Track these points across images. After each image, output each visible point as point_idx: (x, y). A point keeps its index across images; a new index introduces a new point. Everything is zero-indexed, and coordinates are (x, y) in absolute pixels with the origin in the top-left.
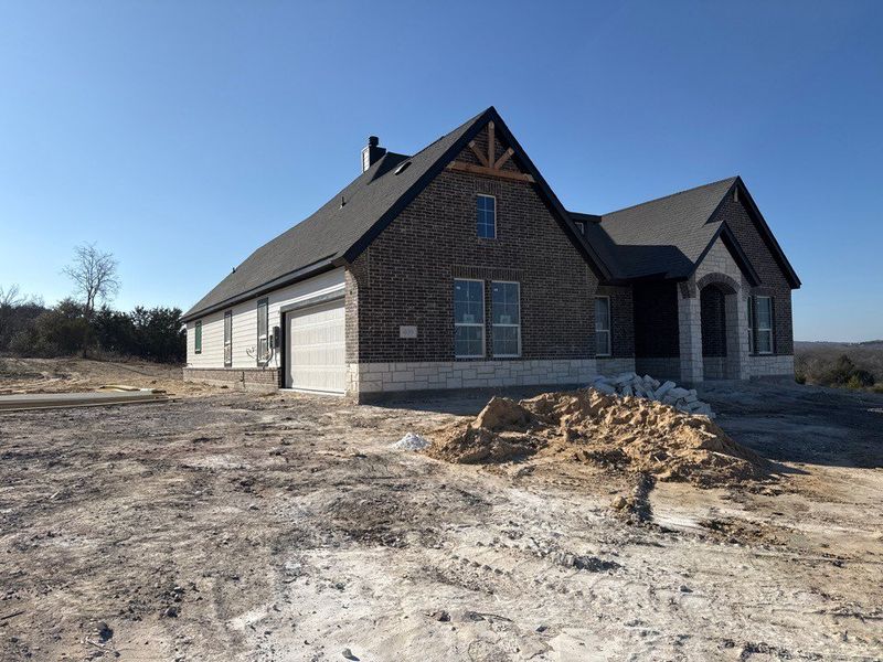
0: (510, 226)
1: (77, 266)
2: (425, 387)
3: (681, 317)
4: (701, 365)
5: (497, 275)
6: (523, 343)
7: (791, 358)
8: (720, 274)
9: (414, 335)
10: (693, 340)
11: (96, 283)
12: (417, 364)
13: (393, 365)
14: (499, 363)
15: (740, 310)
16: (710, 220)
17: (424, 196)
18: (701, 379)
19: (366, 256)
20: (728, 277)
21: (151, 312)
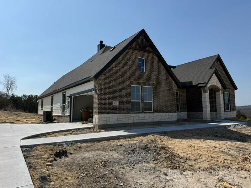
0: (149, 68)
1: (4, 81)
2: (121, 123)
3: (203, 99)
4: (210, 115)
5: (145, 84)
6: (153, 107)
7: (235, 112)
8: (215, 85)
9: (118, 105)
10: (207, 107)
11: (10, 86)
12: (118, 115)
13: (110, 115)
14: (146, 114)
15: (221, 97)
16: (211, 68)
17: (121, 57)
18: (210, 119)
19: (101, 77)
20: (217, 86)
21: (28, 96)
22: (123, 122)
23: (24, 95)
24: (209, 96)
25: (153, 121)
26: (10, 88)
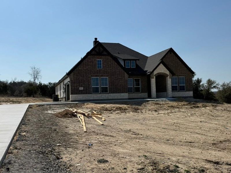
0: (105, 66)
1: (31, 72)
2: (85, 99)
5: (102, 76)
6: (109, 90)
7: (191, 92)
8: (162, 73)
9: (83, 89)
11: (36, 76)
12: (83, 95)
13: (78, 95)
14: (103, 94)
15: (169, 81)
19: (72, 74)
20: (164, 73)
21: (53, 84)
22: (87, 99)
23: (49, 83)
24: (155, 81)
25: (108, 98)
26: (36, 78)
